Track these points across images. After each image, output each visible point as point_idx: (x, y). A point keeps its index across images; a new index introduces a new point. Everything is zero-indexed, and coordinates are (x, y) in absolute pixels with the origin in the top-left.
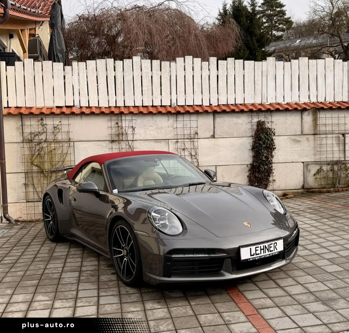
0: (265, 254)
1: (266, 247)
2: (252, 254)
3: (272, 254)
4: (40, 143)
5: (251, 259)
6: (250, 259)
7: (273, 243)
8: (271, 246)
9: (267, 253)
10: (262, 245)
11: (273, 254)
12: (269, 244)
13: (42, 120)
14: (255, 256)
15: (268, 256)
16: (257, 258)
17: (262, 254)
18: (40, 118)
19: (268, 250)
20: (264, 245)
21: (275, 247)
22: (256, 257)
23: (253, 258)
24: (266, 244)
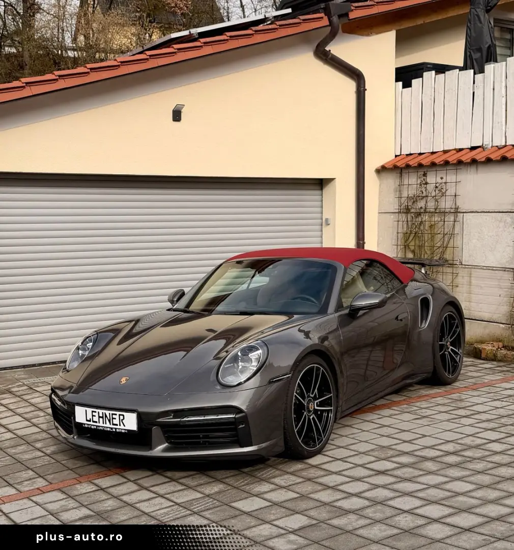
0: (105, 425)
1: (106, 416)
2: (88, 419)
3: (116, 429)
4: (419, 214)
5: (86, 426)
6: (85, 424)
7: (118, 413)
8: (114, 416)
9: (108, 425)
10: (101, 411)
11: (118, 430)
12: (111, 412)
13: (425, 175)
14: (91, 423)
15: (109, 429)
16: (93, 427)
17: (101, 424)
18: (423, 173)
19: (109, 421)
20: (104, 411)
21: (121, 421)
22: (92, 425)
23: (89, 425)
24: (107, 412)
